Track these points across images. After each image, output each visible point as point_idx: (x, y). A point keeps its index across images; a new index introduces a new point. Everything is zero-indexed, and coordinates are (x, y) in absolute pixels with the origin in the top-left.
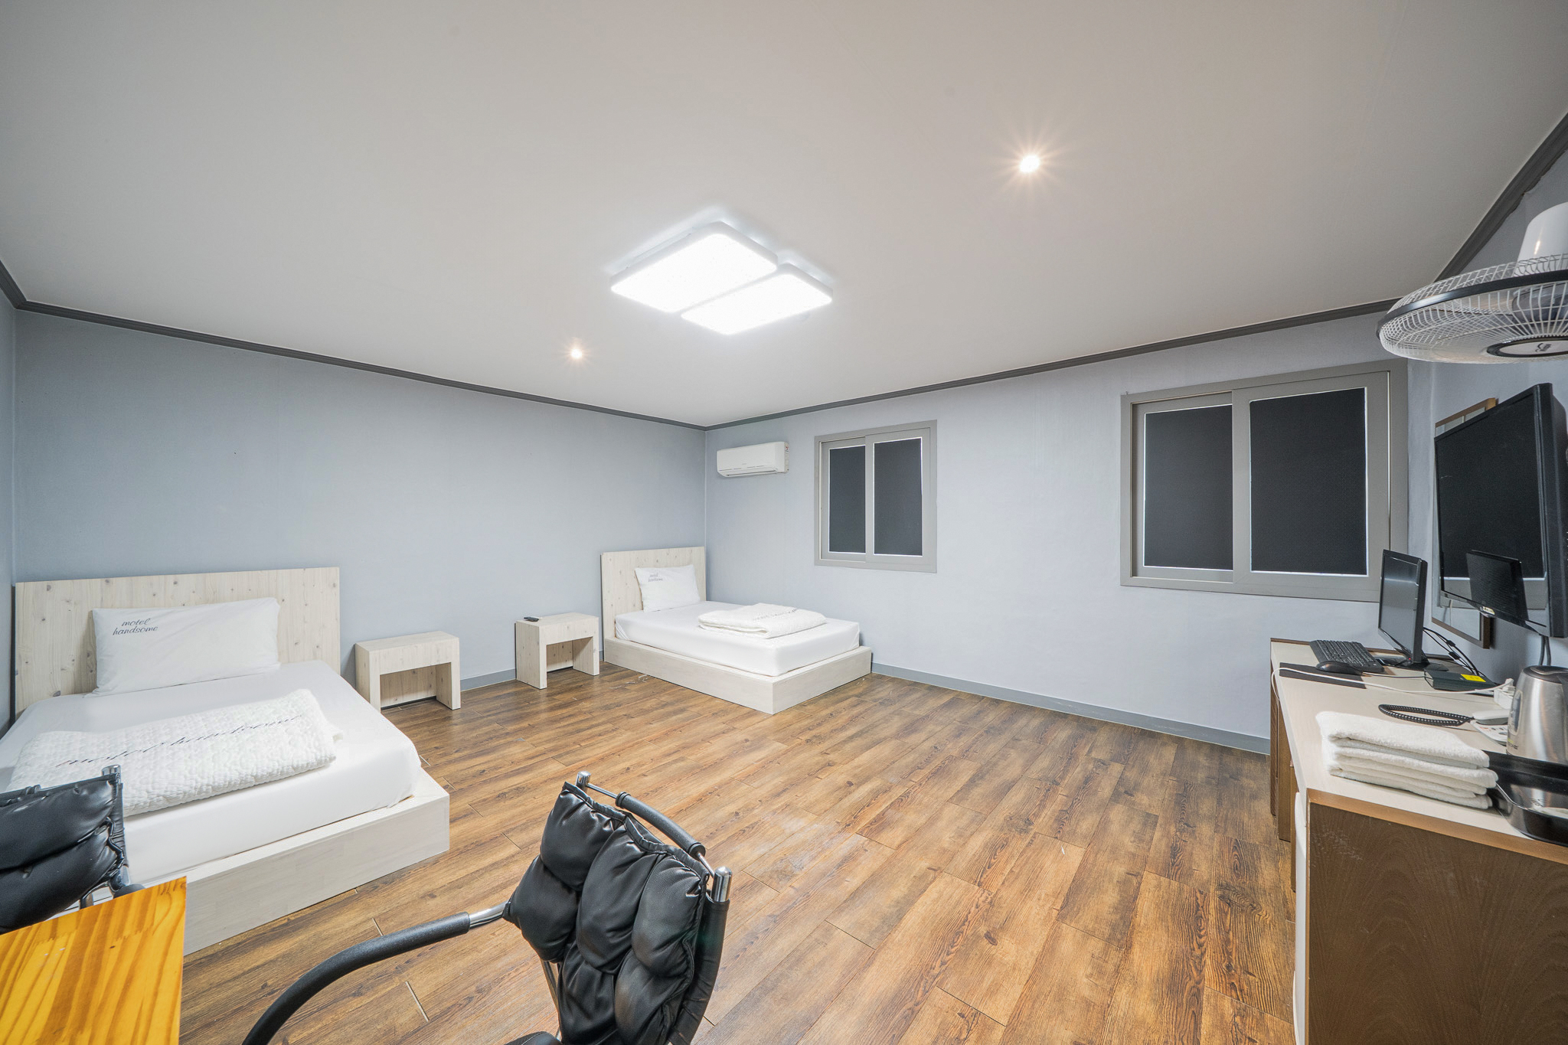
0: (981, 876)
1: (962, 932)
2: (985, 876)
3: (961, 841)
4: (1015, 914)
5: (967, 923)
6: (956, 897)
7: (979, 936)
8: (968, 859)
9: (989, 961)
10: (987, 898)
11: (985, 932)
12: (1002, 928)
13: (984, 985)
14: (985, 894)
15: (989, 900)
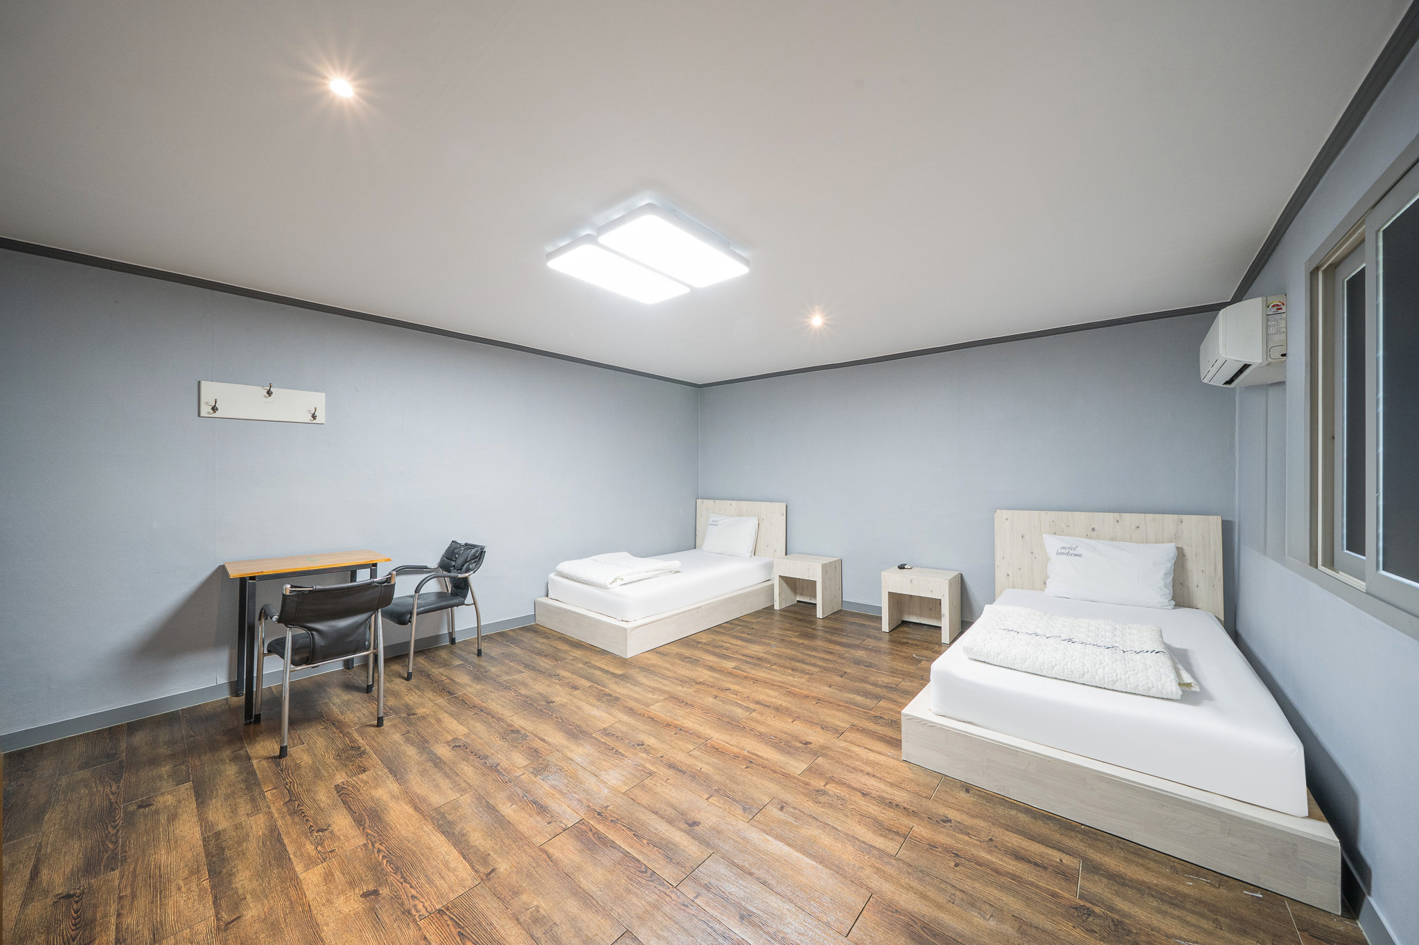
0: (451, 919)
1: (395, 873)
2: (449, 922)
3: (525, 917)
4: (377, 930)
5: (402, 880)
6: (439, 882)
7: (381, 885)
8: (488, 914)
9: (352, 884)
10: (417, 911)
11: (381, 892)
12: (373, 910)
13: (338, 873)
14: (423, 911)
15: (414, 912)
